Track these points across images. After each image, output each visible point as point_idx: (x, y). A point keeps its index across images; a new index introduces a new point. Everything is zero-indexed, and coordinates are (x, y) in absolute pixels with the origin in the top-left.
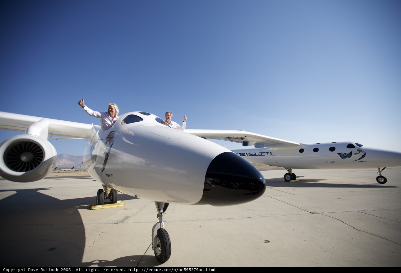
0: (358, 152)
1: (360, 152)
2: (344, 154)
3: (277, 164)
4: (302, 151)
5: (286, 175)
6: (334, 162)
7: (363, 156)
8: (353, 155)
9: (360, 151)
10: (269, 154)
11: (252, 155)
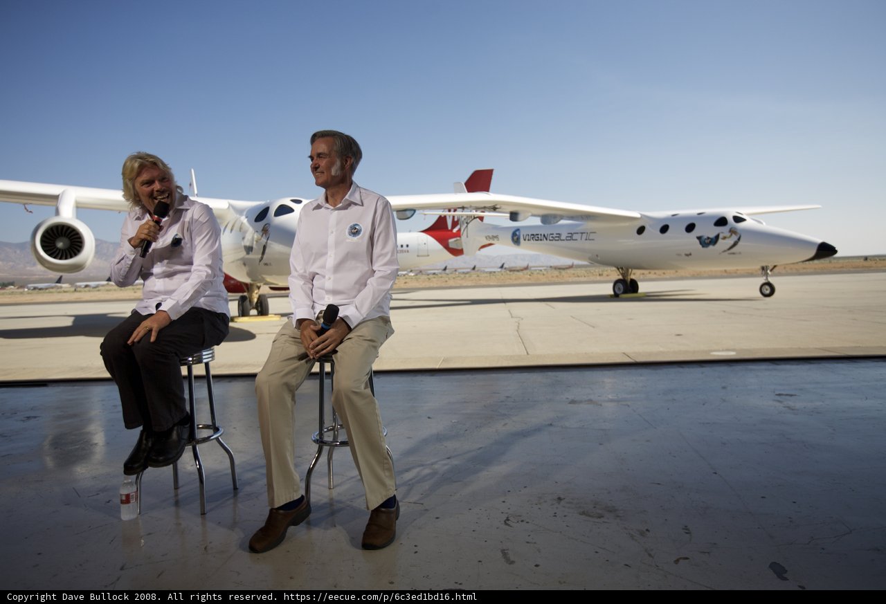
0: (729, 234)
1: (731, 235)
2: (706, 239)
3: (599, 258)
4: (641, 230)
5: (616, 283)
6: (690, 254)
7: (735, 244)
8: (720, 241)
9: (733, 231)
10: (584, 236)
11: (553, 239)
